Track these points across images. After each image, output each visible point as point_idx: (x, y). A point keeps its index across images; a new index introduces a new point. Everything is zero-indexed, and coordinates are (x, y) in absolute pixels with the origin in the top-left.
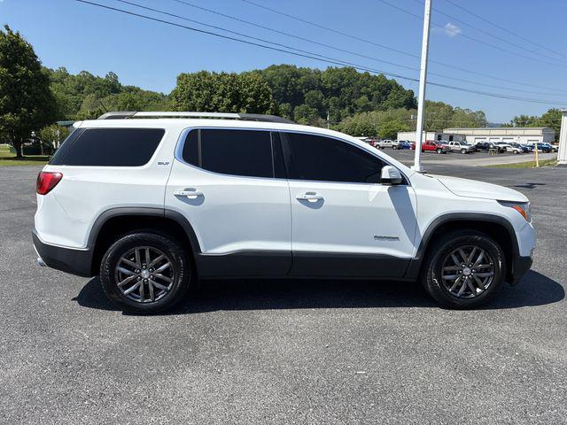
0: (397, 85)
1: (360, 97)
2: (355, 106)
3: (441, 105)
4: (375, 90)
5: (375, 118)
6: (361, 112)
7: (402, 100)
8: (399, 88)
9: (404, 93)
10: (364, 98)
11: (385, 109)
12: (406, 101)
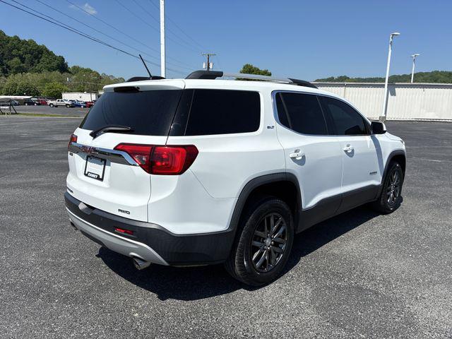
0: (48, 51)
1: (12, 59)
2: (8, 67)
3: (89, 71)
4: (26, 53)
5: (31, 78)
6: (15, 73)
7: (54, 64)
8: (50, 53)
9: (55, 58)
10: (16, 59)
11: (40, 71)
12: (58, 65)
